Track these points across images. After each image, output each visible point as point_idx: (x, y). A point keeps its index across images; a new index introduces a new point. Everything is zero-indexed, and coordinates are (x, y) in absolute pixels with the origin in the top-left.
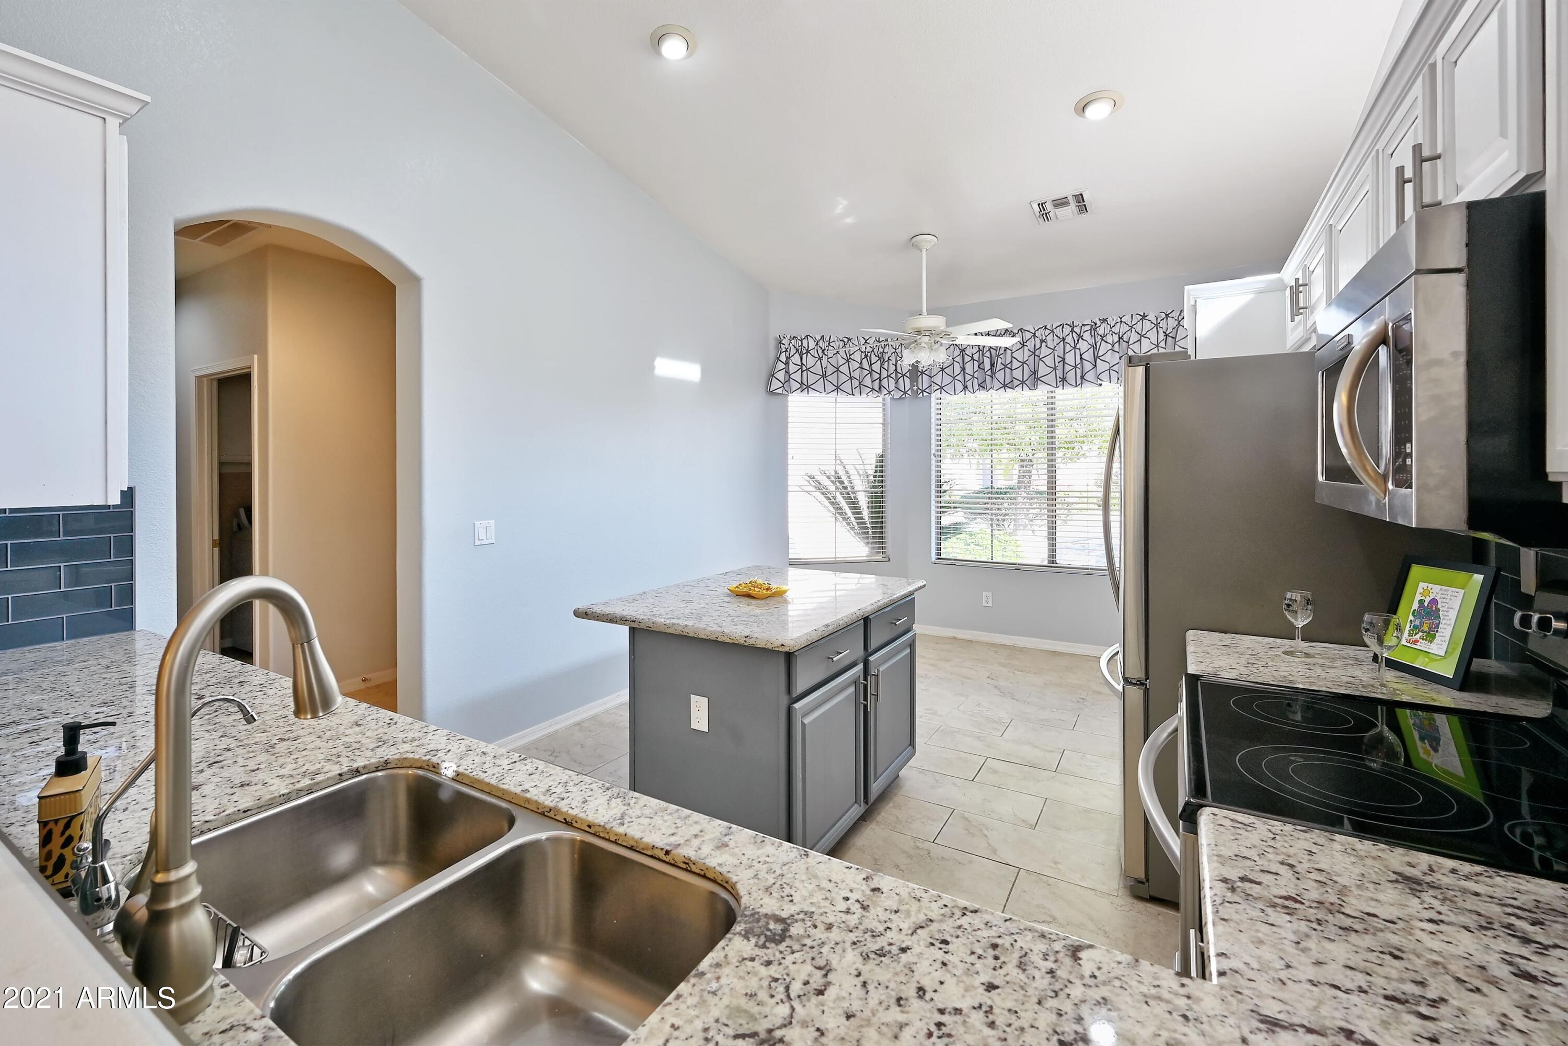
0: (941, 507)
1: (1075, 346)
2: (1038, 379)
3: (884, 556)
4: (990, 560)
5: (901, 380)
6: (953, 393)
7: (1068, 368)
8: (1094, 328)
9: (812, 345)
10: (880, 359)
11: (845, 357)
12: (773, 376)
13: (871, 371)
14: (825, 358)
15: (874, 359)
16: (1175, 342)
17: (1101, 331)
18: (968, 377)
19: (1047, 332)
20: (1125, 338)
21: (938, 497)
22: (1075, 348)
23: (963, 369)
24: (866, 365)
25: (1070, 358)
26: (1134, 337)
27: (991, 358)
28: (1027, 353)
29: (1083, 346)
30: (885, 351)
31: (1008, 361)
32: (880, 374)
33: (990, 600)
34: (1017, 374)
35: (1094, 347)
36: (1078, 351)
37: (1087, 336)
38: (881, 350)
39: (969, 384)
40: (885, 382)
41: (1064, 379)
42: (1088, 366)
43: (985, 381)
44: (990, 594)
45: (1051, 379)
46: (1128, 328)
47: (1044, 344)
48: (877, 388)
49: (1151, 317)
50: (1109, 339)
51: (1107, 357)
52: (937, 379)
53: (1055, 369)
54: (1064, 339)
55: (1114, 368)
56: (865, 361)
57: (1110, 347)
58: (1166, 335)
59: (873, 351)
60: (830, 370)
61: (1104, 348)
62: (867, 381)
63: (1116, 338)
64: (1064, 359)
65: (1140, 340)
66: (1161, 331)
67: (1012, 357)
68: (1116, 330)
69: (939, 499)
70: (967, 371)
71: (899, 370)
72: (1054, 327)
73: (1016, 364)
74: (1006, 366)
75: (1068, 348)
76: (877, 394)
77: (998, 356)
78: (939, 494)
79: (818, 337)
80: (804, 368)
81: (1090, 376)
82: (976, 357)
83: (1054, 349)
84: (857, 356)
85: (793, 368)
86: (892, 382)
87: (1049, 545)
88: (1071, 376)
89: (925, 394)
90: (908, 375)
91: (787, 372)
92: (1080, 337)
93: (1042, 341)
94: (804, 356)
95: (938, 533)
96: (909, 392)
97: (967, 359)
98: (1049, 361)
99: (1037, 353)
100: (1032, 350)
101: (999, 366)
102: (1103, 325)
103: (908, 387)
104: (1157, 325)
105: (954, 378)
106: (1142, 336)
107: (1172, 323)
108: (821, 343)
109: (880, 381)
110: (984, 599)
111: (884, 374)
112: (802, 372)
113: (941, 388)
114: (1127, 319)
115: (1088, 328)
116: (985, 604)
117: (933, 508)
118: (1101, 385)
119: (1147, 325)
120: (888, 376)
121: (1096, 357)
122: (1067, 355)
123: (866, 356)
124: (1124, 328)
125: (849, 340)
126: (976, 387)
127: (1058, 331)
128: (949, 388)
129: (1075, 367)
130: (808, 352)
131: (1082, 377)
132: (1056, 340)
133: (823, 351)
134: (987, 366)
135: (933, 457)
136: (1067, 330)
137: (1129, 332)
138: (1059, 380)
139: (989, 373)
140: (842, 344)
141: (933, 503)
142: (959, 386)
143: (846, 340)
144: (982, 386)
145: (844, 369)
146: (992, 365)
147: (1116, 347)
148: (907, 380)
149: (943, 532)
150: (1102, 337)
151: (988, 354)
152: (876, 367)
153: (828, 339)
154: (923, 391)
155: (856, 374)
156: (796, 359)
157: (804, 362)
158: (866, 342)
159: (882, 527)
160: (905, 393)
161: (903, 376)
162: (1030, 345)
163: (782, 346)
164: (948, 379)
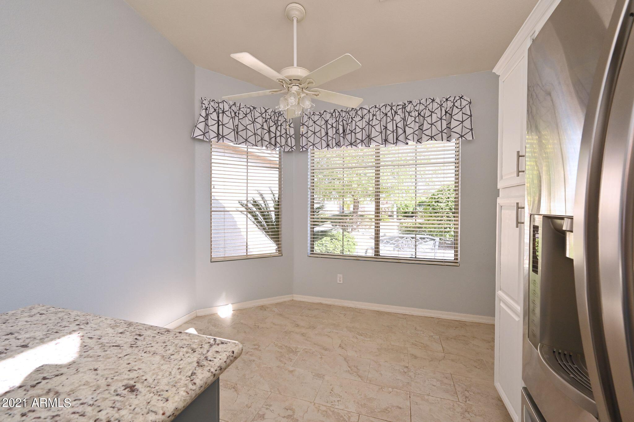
0: (314, 222)
1: (393, 119)
2: (371, 139)
3: (279, 252)
4: (342, 255)
5: (289, 139)
6: (320, 149)
7: (388, 132)
8: (404, 107)
9: (227, 108)
10: (275, 124)
11: (251, 119)
12: (196, 126)
13: (269, 131)
14: (237, 118)
15: (272, 124)
16: (451, 117)
17: (408, 109)
18: (330, 138)
19: (377, 109)
20: (422, 114)
21: (312, 215)
22: (393, 120)
23: (327, 133)
24: (265, 127)
25: (390, 126)
26: (428, 113)
27: (343, 126)
28: (365, 124)
29: (398, 118)
30: (279, 119)
31: (353, 128)
32: (276, 134)
33: (342, 279)
34: (359, 136)
35: (404, 119)
36: (394, 122)
37: (400, 112)
38: (276, 118)
39: (330, 143)
40: (278, 139)
41: (386, 140)
42: (400, 131)
43: (340, 141)
44: (341, 276)
45: (379, 139)
46: (424, 107)
47: (375, 117)
48: (273, 143)
49: (438, 100)
50: (413, 114)
51: (412, 125)
52: (311, 139)
53: (381, 133)
54: (386, 114)
55: (415, 133)
56: (265, 124)
57: (413, 119)
58: (446, 112)
59: (271, 118)
60: (241, 128)
61: (410, 120)
62: (267, 137)
63: (417, 114)
64: (386, 128)
65: (431, 115)
66: (443, 109)
67: (356, 125)
68: (417, 108)
69: (313, 217)
70: (329, 135)
71: (288, 133)
72: (381, 106)
73: (358, 130)
74: (352, 131)
75: (389, 120)
76: (273, 147)
77: (347, 124)
78: (313, 213)
79: (231, 103)
80: (220, 123)
81: (401, 138)
82: (334, 125)
83: (380, 121)
84: (260, 120)
85: (210, 122)
86: (283, 140)
87: (375, 244)
88: (390, 138)
89: (304, 149)
90: (293, 136)
91: (207, 125)
92: (396, 112)
93: (374, 115)
94: (221, 115)
95: (311, 238)
96: (294, 148)
97: (329, 126)
98: (378, 128)
99: (371, 123)
100: (368, 121)
101: (348, 132)
102: (410, 105)
103: (293, 144)
104: (441, 105)
105: (321, 139)
106: (432, 112)
107: (450, 104)
108: (233, 108)
109: (276, 139)
110: (338, 279)
111: (278, 134)
112: (218, 126)
113: (314, 145)
114: (423, 101)
115: (401, 107)
116: (338, 282)
117: (309, 222)
118: (407, 144)
119: (435, 105)
120: (281, 136)
121: (405, 125)
122: (388, 125)
123: (266, 121)
124: (422, 107)
125: (254, 108)
126: (334, 144)
127: (383, 109)
128: (318, 146)
129: (393, 132)
130: (223, 112)
131: (397, 139)
132: (382, 115)
133: (235, 113)
134: (341, 131)
135: (309, 190)
136: (388, 108)
137: (424, 110)
138: (383, 141)
139: (342, 135)
140: (248, 111)
141: (309, 219)
142: (324, 144)
143: (252, 108)
144: (338, 144)
145: (250, 127)
146: (344, 131)
147: (417, 120)
148: (293, 140)
149: (315, 236)
150: (409, 113)
151: (341, 123)
152: (273, 129)
153: (238, 106)
154: (303, 147)
155: (259, 132)
156: (214, 116)
157: (220, 119)
158: (266, 111)
159: (278, 235)
160: (292, 148)
161: (290, 136)
162: (366, 118)
163: (203, 105)
164: (318, 140)
